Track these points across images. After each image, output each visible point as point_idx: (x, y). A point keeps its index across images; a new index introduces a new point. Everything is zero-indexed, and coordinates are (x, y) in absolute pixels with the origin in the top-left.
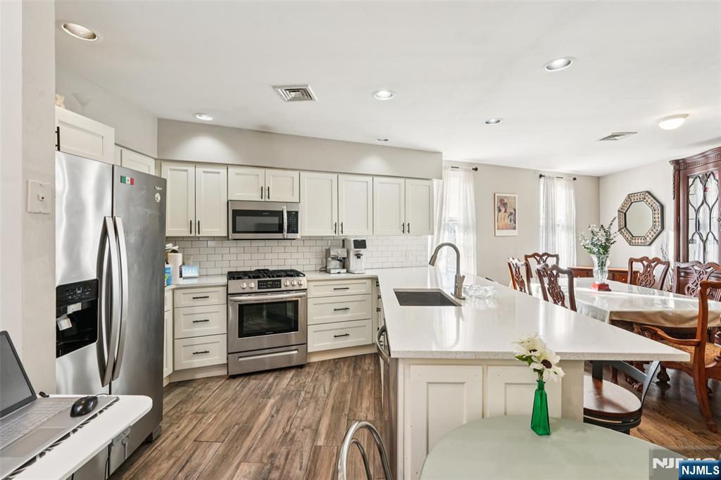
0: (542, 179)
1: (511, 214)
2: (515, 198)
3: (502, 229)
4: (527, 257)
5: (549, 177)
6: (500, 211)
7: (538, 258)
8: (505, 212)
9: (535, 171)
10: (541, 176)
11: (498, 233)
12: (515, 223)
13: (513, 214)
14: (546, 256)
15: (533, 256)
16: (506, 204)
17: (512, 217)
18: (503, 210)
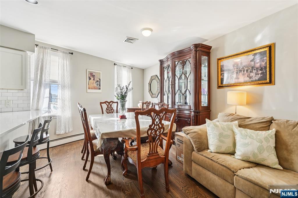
0: (116, 66)
1: (97, 81)
2: (100, 73)
3: (92, 89)
4: (101, 103)
5: (119, 66)
6: (90, 79)
7: (107, 104)
8: (94, 80)
9: (112, 61)
10: (115, 64)
11: (89, 91)
12: (100, 86)
13: (99, 82)
14: (112, 103)
15: (105, 103)
16: (94, 76)
17: (98, 83)
18: (92, 79)
